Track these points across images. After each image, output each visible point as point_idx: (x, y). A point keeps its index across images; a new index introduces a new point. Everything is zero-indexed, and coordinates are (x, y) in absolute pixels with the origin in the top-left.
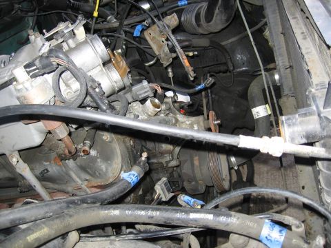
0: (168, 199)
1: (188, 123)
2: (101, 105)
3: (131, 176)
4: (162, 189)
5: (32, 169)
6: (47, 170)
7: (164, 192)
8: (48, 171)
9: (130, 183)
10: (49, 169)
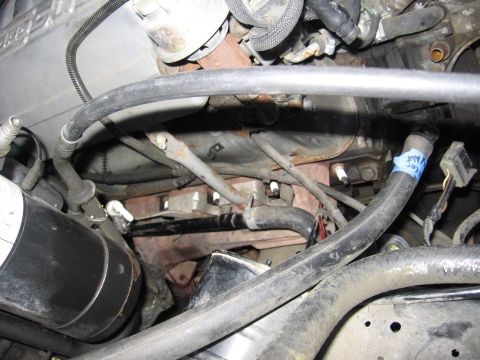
0: (467, 183)
1: (467, 13)
2: (327, 14)
3: (412, 162)
4: (457, 167)
5: (191, 147)
6: (218, 144)
7: (460, 172)
8: (221, 147)
9: (413, 179)
10: (223, 144)
